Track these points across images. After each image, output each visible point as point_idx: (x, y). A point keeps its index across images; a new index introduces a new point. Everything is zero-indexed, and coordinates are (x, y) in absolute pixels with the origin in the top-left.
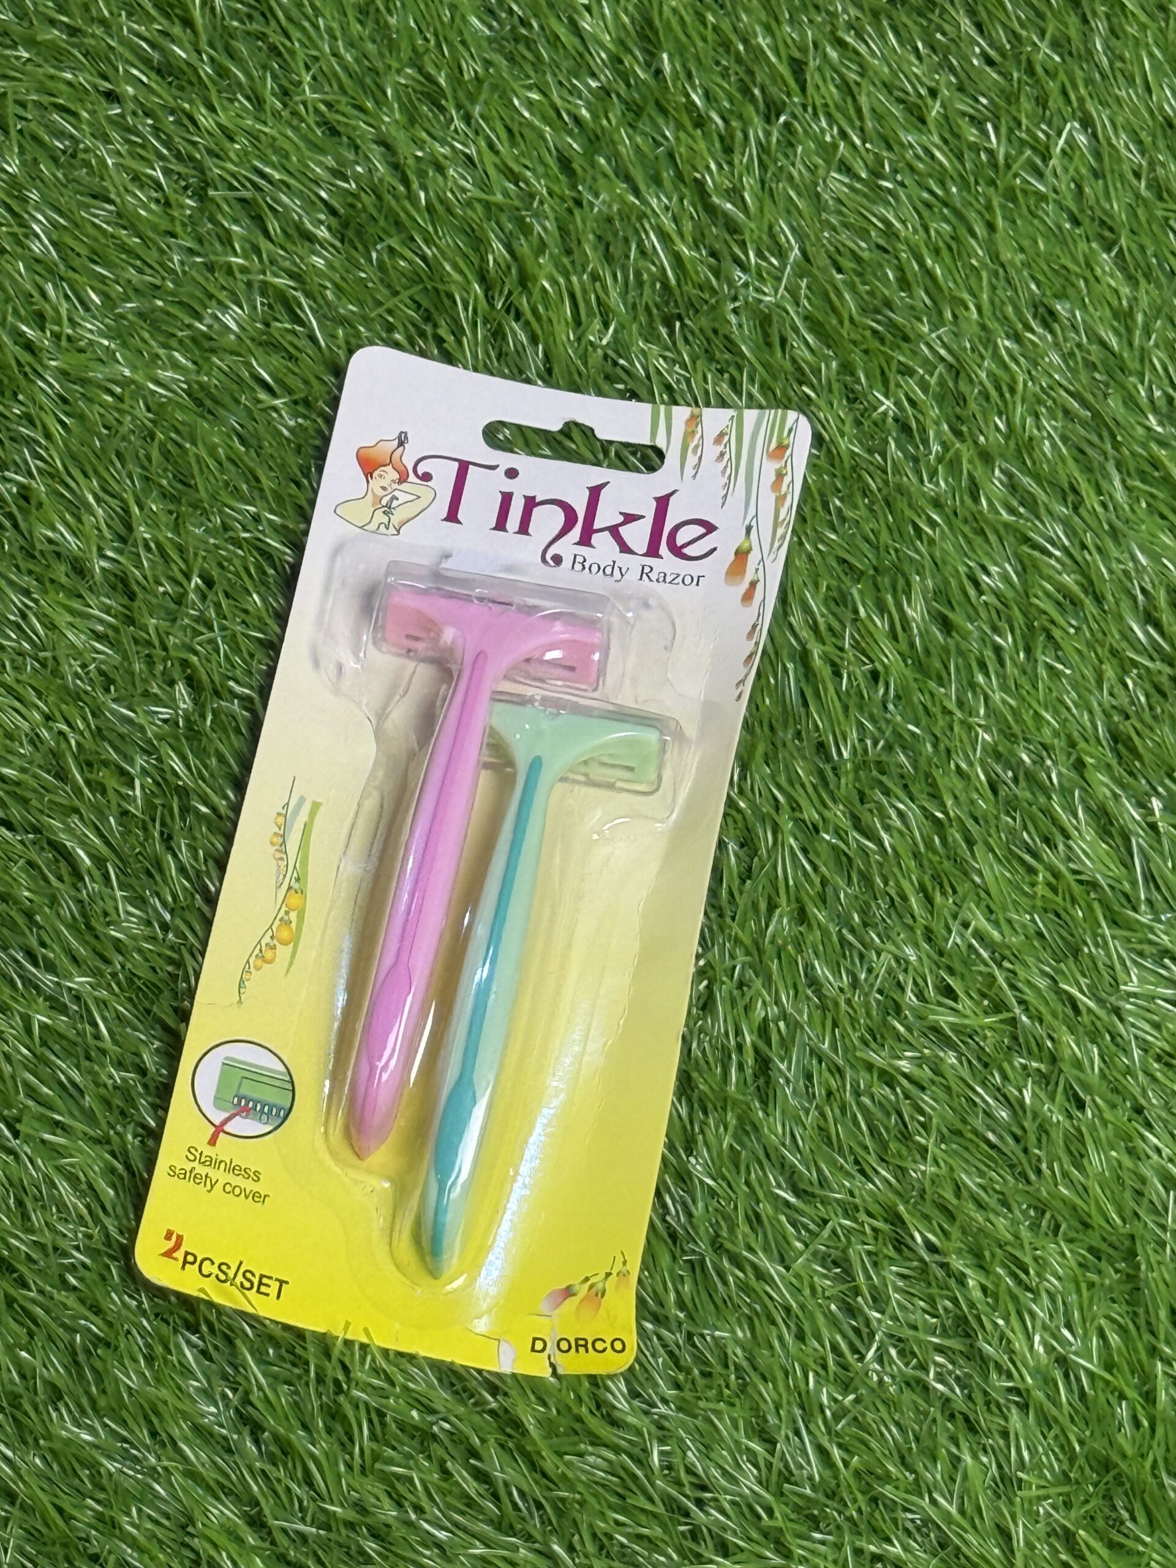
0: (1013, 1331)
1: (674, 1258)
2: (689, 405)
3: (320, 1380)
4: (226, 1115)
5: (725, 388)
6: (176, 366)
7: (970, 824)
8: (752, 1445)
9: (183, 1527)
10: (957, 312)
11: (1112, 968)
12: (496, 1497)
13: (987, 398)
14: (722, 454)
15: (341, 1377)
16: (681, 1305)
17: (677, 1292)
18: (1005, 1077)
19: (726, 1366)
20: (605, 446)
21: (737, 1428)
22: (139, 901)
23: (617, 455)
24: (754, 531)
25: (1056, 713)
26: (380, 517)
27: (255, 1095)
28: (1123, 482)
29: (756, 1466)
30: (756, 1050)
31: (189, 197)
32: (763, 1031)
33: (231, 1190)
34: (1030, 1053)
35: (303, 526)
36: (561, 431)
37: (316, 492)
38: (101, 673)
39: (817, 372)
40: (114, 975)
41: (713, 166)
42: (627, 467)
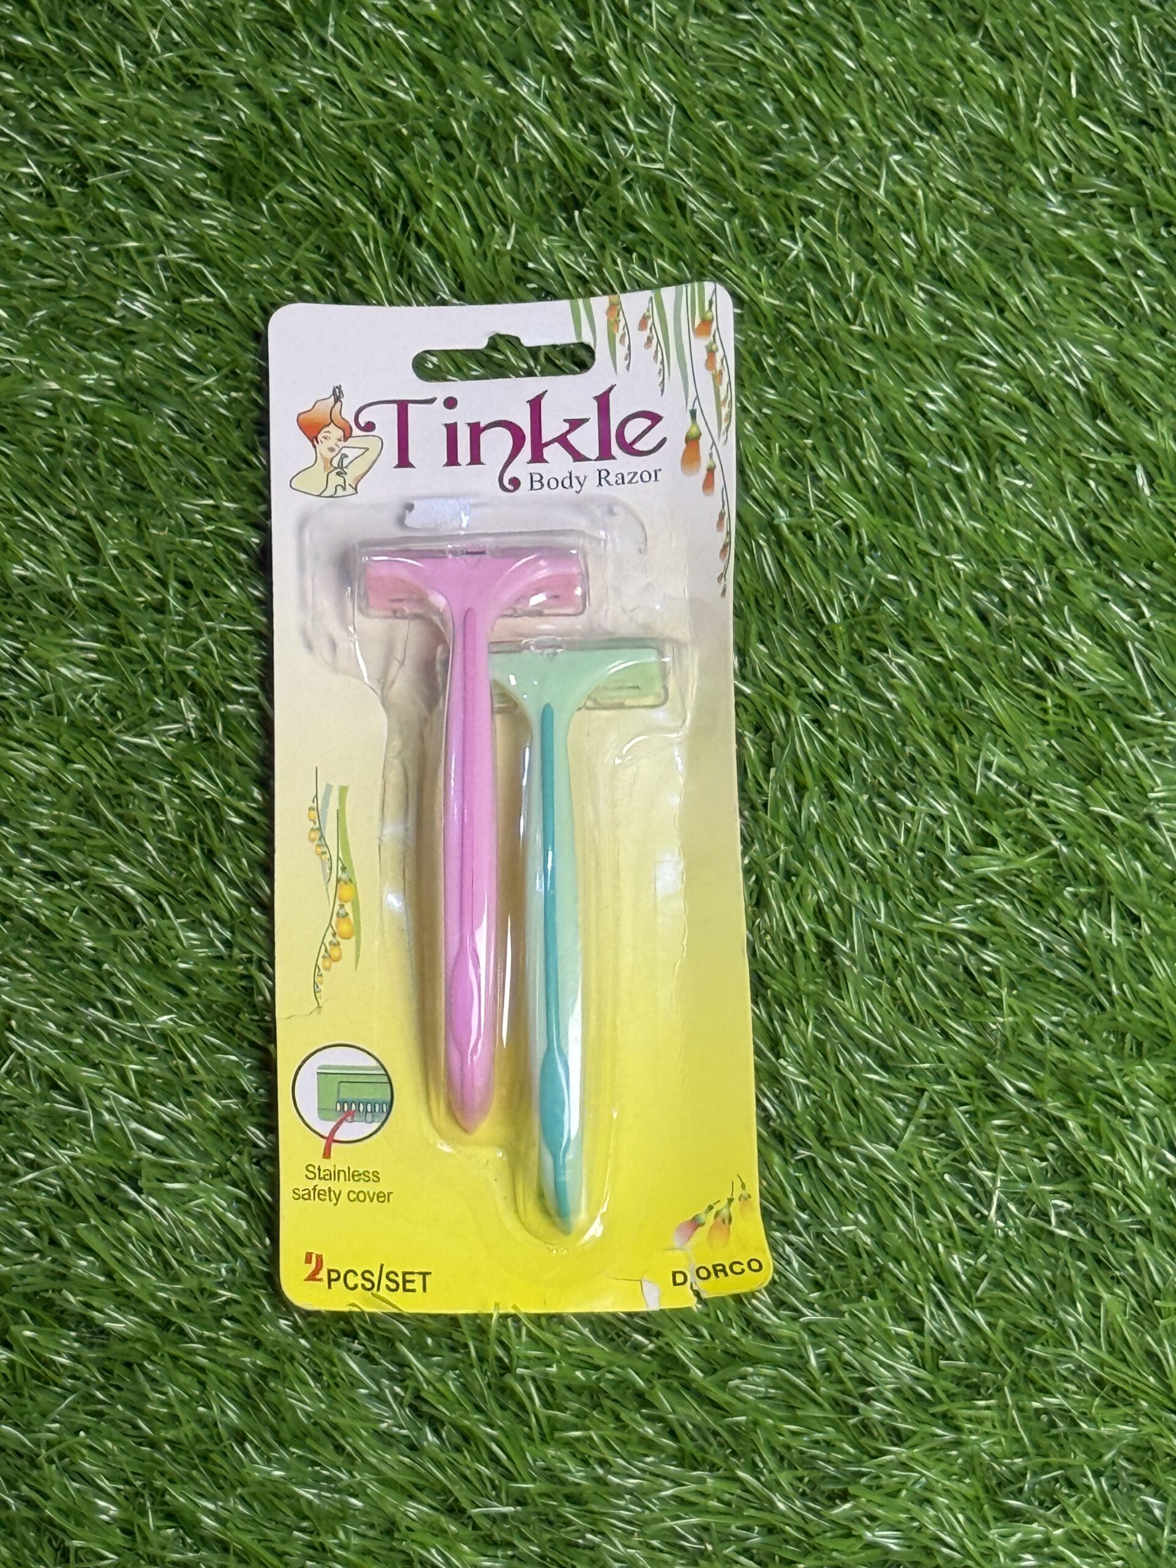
0: (1121, 1164)
1: (786, 1161)
2: (604, 293)
3: (482, 1359)
4: (333, 1124)
5: (636, 269)
6: (101, 367)
7: (970, 661)
8: (899, 1330)
9: (389, 1533)
10: (843, 133)
11: (1136, 777)
12: (673, 1435)
13: (892, 218)
14: (650, 340)
15: (501, 1353)
16: (803, 1207)
17: (797, 1194)
18: (1059, 911)
19: (859, 1255)
20: (534, 352)
21: (883, 1317)
22: (196, 924)
23: (548, 359)
24: (698, 413)
25: (1026, 529)
26: (335, 480)
27: (355, 1096)
28: (1041, 275)
29: (909, 1348)
30: (817, 936)
31: (69, 185)
32: (819, 915)
33: (356, 1197)
34: (1076, 878)
35: (262, 508)
36: (489, 346)
37: (267, 468)
38: (104, 700)
39: (721, 232)
40: (193, 1006)
41: (571, 36)
42: (561, 371)
